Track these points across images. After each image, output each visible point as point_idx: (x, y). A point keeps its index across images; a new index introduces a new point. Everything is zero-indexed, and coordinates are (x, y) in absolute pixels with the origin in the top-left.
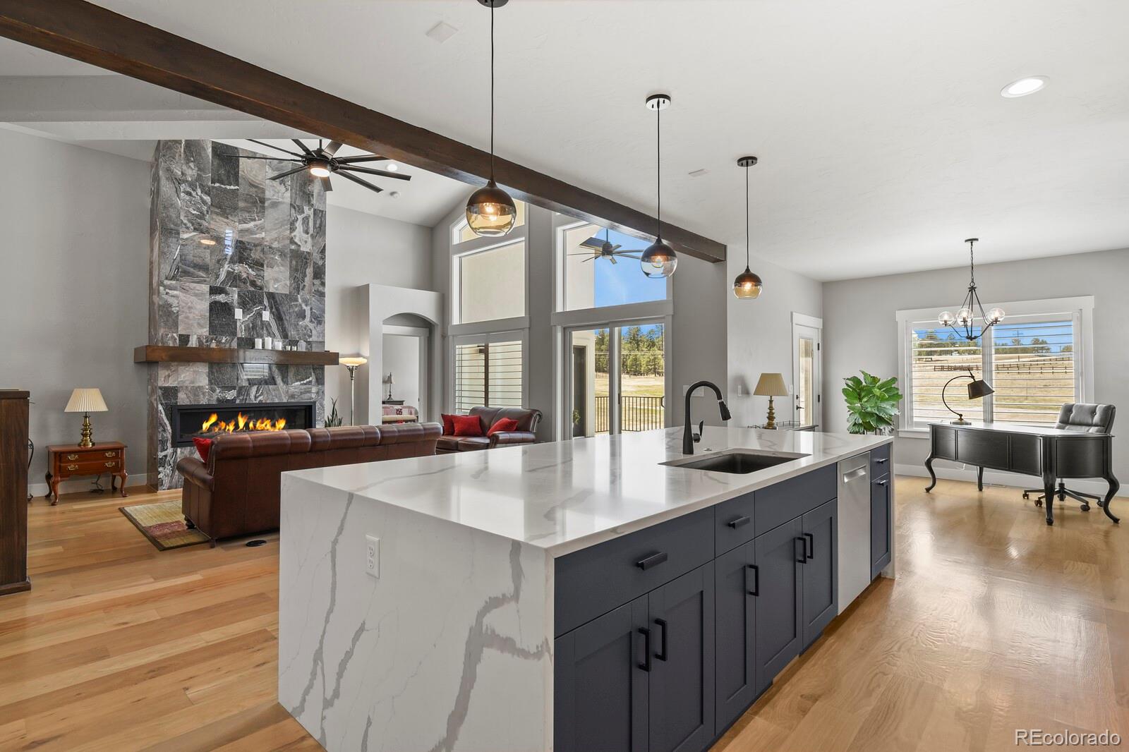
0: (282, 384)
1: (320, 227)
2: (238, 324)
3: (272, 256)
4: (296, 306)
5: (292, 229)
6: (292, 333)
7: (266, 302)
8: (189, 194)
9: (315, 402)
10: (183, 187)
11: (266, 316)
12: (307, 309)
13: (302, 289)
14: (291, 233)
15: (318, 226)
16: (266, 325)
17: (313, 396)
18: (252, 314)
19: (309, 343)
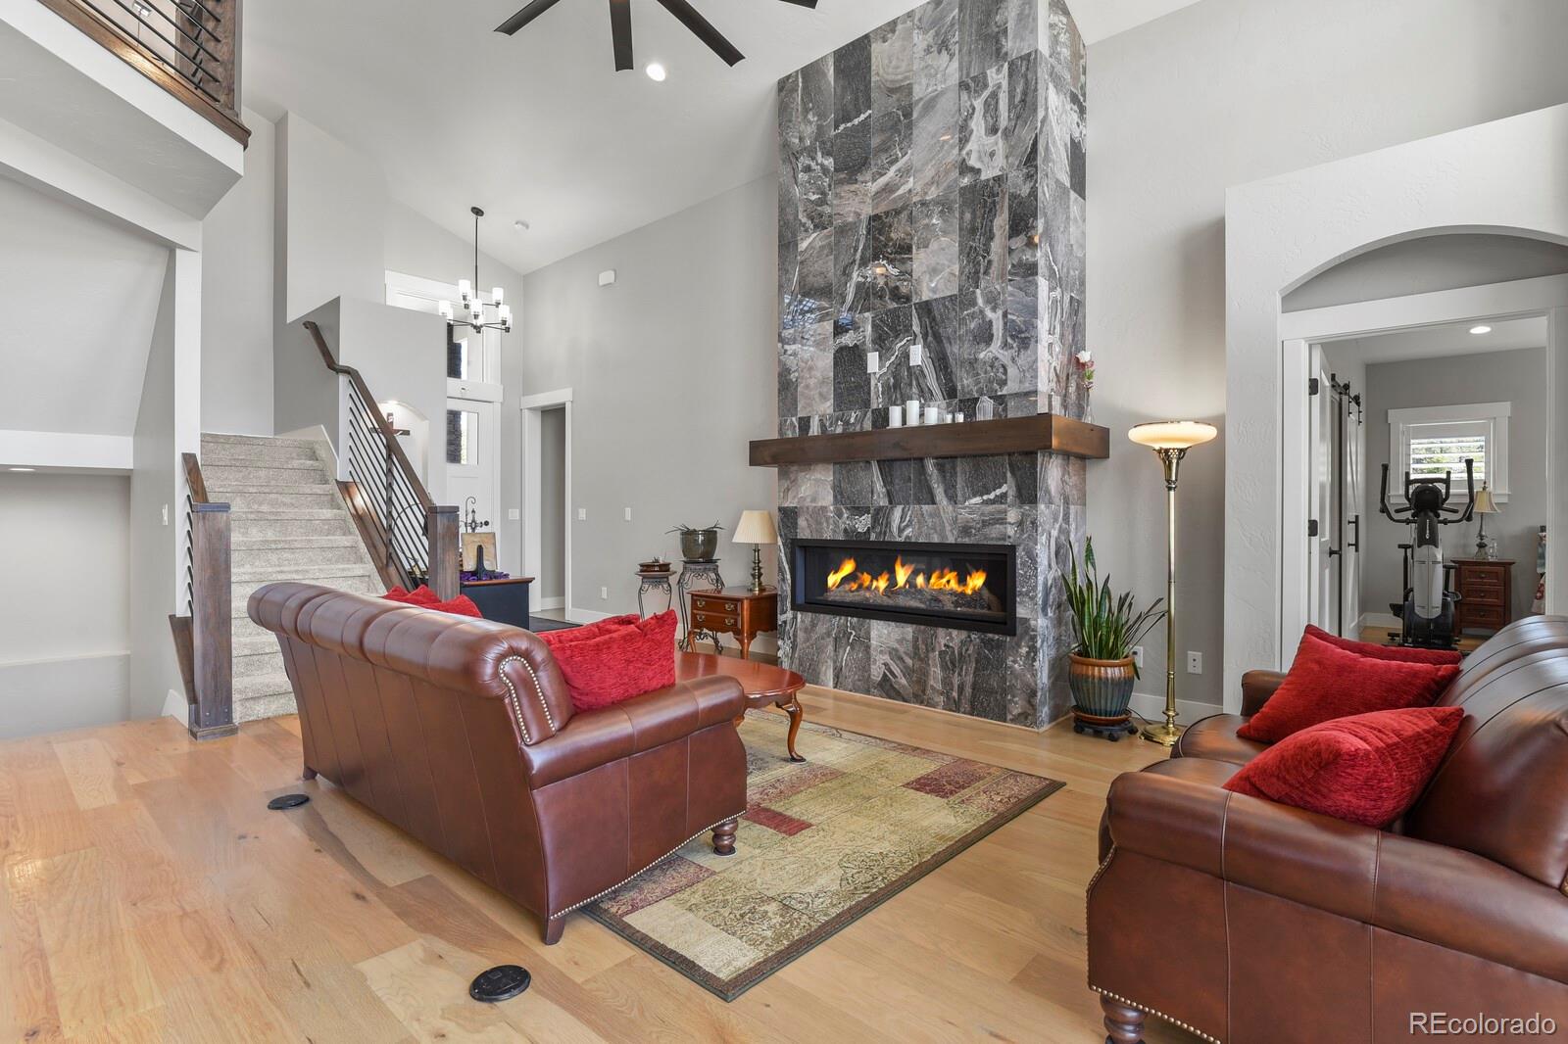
0: (945, 502)
1: (1023, 101)
2: (873, 383)
3: (927, 221)
4: (973, 316)
5: (963, 141)
6: (965, 382)
7: (916, 328)
8: (808, 169)
9: (1013, 548)
10: (804, 160)
11: (918, 355)
12: (995, 317)
13: (986, 273)
14: (961, 150)
15: (1018, 99)
16: (917, 374)
17: (1011, 531)
18: (893, 358)
19: (1000, 400)
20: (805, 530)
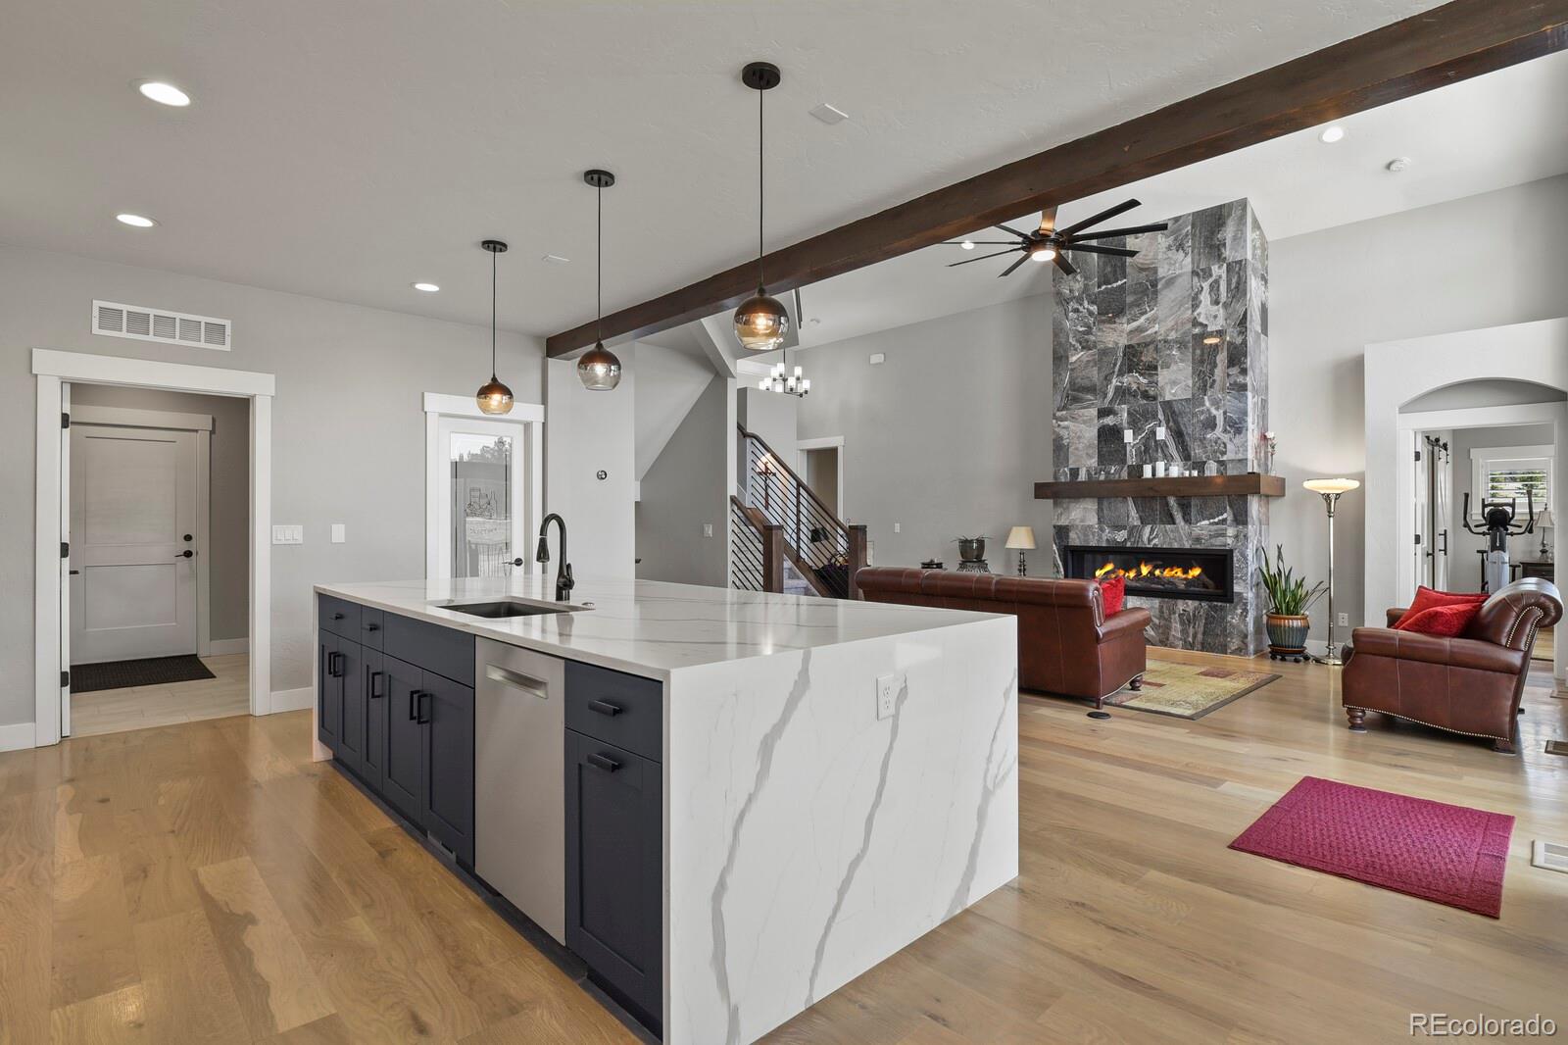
0: (1182, 523)
1: (1237, 287)
2: (1128, 449)
3: (1168, 352)
4: (1202, 412)
5: (1195, 306)
6: (1197, 452)
7: (1161, 416)
8: (1076, 311)
9: (1231, 551)
10: (1073, 305)
11: (1162, 433)
12: (1219, 414)
13: (1211, 387)
14: (1193, 311)
15: (1233, 286)
16: (1163, 445)
17: (1229, 541)
18: (1143, 435)
19: (1222, 463)
20: (1075, 539)
